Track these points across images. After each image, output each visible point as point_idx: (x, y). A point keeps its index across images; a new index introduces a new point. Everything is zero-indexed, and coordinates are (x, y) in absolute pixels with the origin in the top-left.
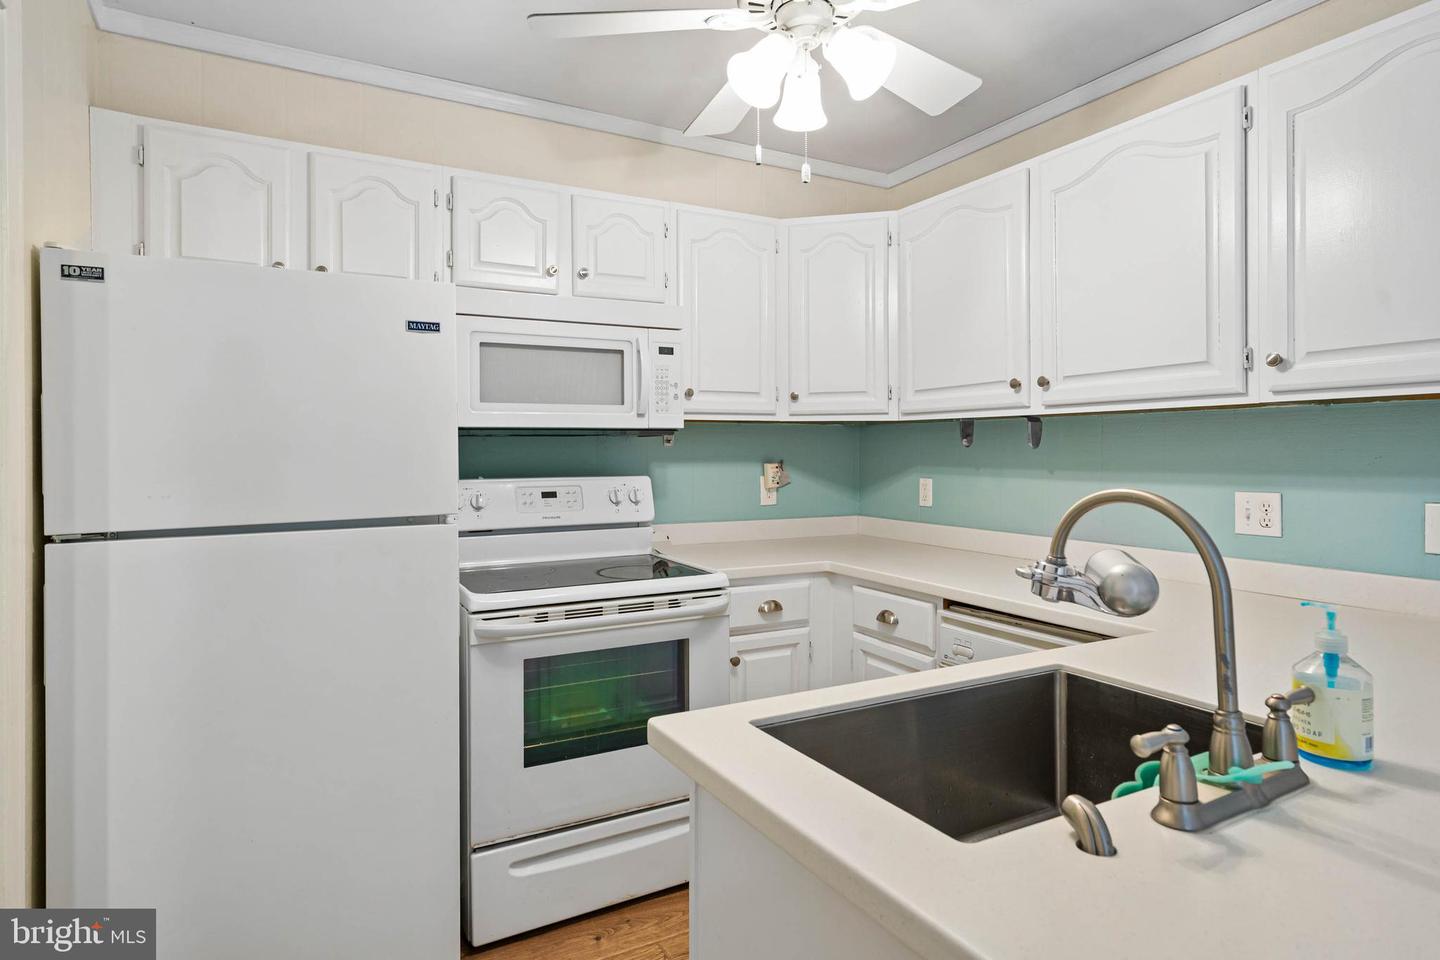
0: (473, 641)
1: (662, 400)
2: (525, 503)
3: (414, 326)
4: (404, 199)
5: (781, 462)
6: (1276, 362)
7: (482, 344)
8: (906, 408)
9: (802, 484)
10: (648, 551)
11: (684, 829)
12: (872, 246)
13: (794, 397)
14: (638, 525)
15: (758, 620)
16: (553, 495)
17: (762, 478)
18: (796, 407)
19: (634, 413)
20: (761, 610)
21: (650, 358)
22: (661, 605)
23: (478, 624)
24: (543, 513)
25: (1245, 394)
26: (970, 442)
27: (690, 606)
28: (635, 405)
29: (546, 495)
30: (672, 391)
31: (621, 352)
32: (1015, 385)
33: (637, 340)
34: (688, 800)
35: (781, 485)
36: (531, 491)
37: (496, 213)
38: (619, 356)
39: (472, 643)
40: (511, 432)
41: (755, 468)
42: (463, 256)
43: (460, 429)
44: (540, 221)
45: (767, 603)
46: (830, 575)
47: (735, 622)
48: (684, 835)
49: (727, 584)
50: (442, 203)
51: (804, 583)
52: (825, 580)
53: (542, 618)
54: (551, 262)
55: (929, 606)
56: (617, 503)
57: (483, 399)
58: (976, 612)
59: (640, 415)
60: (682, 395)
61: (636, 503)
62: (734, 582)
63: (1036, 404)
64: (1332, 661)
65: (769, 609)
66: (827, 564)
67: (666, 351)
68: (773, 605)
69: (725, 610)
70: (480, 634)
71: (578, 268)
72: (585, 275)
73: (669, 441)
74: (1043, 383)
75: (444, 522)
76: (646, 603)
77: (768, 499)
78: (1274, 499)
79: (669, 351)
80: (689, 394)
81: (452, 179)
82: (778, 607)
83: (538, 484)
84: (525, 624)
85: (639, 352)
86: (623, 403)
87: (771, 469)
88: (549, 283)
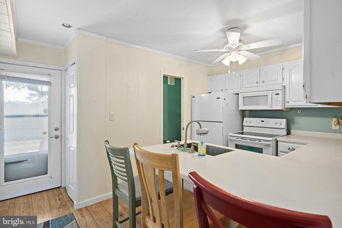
2: (258, 122)
3: (217, 98)
4: (236, 77)
7: (243, 97)
16: (263, 121)
20: (289, 149)
23: (229, 137)
27: (263, 142)
29: (262, 121)
30: (279, 102)
36: (259, 120)
37: (249, 75)
38: (267, 96)
44: (256, 75)
49: (273, 140)
50: (241, 76)
56: (276, 124)
57: (243, 105)
59: (271, 107)
77: (335, 128)
79: (278, 94)
80: (287, 102)
84: (235, 139)
86: (268, 105)
87: (334, 119)
88: (258, 85)
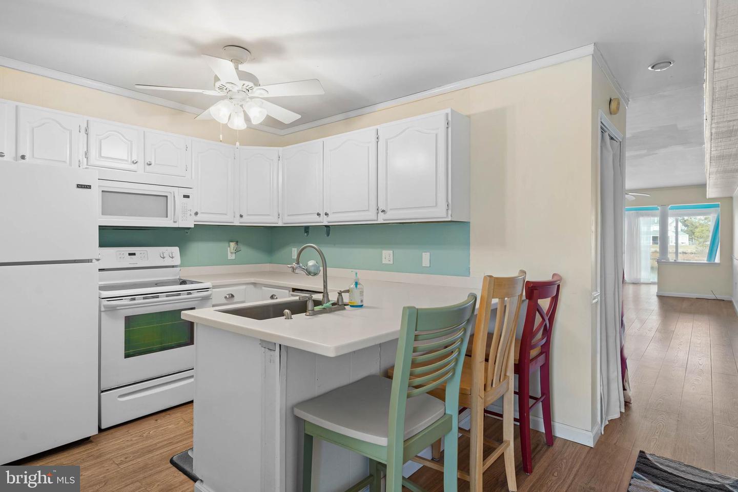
0: (103, 309)
1: (184, 216)
2: (120, 258)
3: (79, 186)
4: (64, 128)
5: (237, 242)
6: (383, 211)
7: (103, 191)
8: (285, 222)
9: (245, 251)
10: (178, 277)
11: (192, 380)
12: (272, 160)
13: (241, 216)
14: (173, 267)
15: (225, 301)
16: (134, 254)
17: (229, 248)
18: (242, 220)
19: (172, 221)
20: (226, 297)
21: (180, 200)
22: (184, 294)
23: (105, 302)
24: (129, 262)
25: (377, 220)
26: (308, 234)
27: (195, 294)
28: (172, 217)
29: (130, 254)
30: (189, 213)
31: (167, 197)
32: (319, 214)
33: (174, 192)
34: (193, 369)
35: (237, 251)
36: (123, 252)
37: (108, 137)
38: (165, 198)
39: (102, 310)
40: (112, 228)
41: (227, 244)
42: (93, 153)
43: (99, 226)
44: (130, 141)
45: (229, 294)
46: (254, 284)
47: (214, 302)
48: (192, 382)
49: (211, 287)
50: (83, 130)
51: (244, 287)
52: (252, 286)
53: (134, 299)
54: (134, 158)
55: (287, 291)
56: (164, 258)
57: (103, 214)
58: (302, 292)
59: (175, 222)
60: (193, 214)
61: (172, 258)
62: (214, 287)
63: (325, 221)
64: (356, 284)
65: (229, 297)
66: (252, 280)
67: (187, 197)
68: (231, 295)
69: (209, 297)
70: (105, 306)
71: (147, 161)
72: (150, 164)
73: (187, 233)
74: (326, 214)
75: (91, 262)
76: (178, 293)
77: (231, 257)
78: (391, 252)
79: (188, 197)
80: (196, 214)
81: (88, 121)
82: (232, 296)
83: (127, 250)
84: (125, 302)
85: (174, 197)
86: (167, 217)
87: (232, 244)
88: (133, 167)
